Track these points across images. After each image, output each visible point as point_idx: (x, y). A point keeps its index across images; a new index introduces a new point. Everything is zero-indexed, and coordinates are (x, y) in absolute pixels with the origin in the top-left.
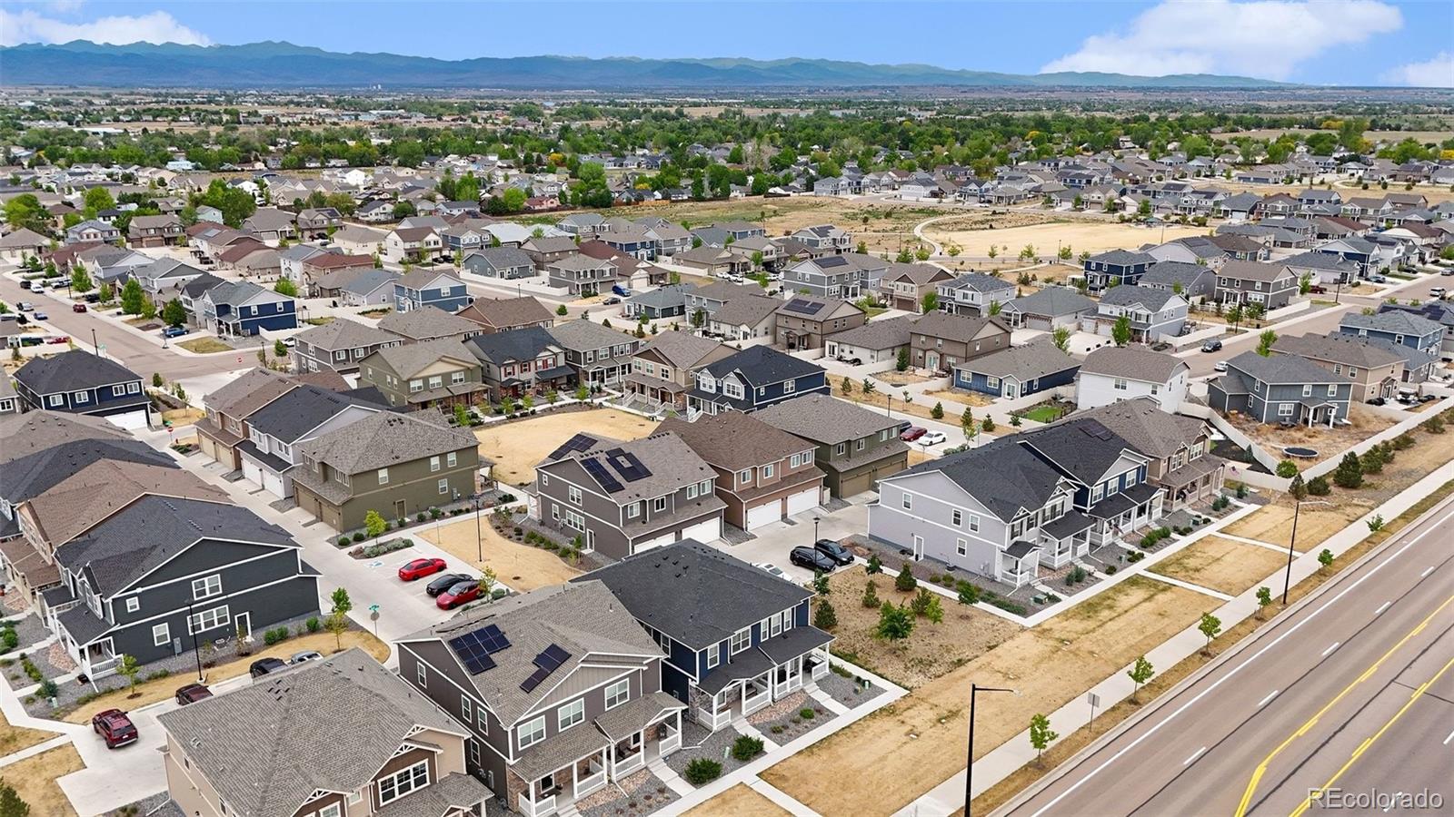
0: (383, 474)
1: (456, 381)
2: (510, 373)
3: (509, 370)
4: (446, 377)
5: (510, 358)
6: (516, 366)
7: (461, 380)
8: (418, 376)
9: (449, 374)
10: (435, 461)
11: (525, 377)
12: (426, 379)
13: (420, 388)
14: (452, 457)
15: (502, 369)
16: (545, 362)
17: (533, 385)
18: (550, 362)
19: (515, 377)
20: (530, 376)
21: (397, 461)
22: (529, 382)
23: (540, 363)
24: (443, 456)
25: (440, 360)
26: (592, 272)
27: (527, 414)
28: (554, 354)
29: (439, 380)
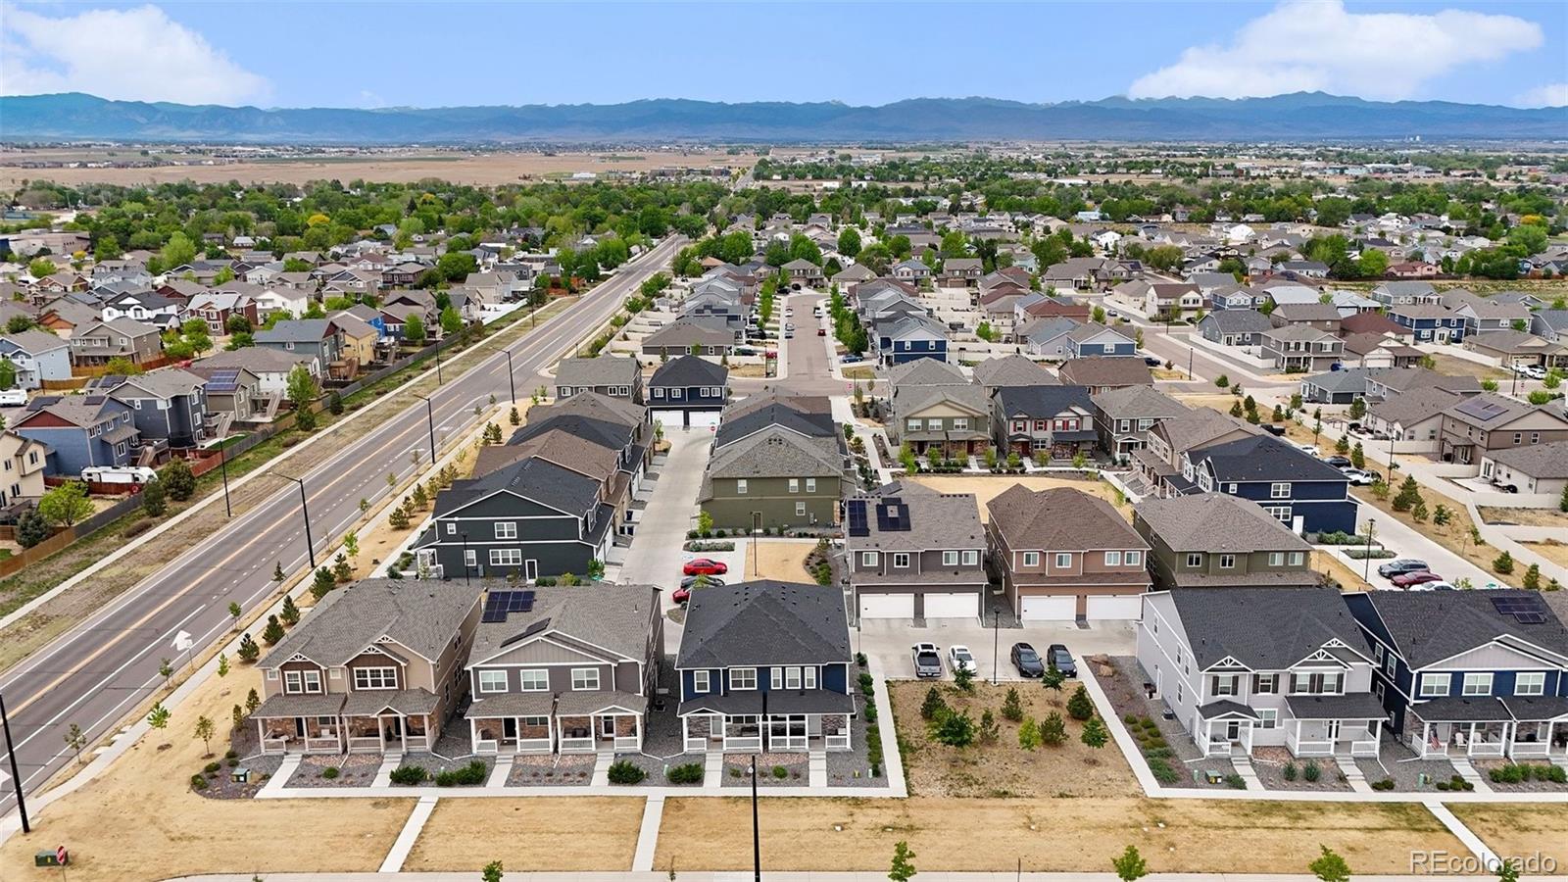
0: (743, 484)
1: (958, 427)
2: (1020, 429)
3: (1020, 424)
4: (948, 422)
5: (1021, 413)
6: (1028, 423)
7: (964, 427)
8: (919, 415)
9: (952, 419)
10: (794, 483)
11: (1038, 435)
12: (925, 420)
13: (918, 427)
14: (811, 483)
15: (1012, 423)
16: (1066, 424)
17: (1048, 445)
18: (1072, 423)
19: (1027, 433)
20: (1045, 435)
21: (756, 475)
22: (1044, 442)
23: (1059, 424)
24: (802, 480)
25: (942, 403)
26: (1307, 345)
27: (1015, 472)
28: (1079, 416)
29: (939, 423)
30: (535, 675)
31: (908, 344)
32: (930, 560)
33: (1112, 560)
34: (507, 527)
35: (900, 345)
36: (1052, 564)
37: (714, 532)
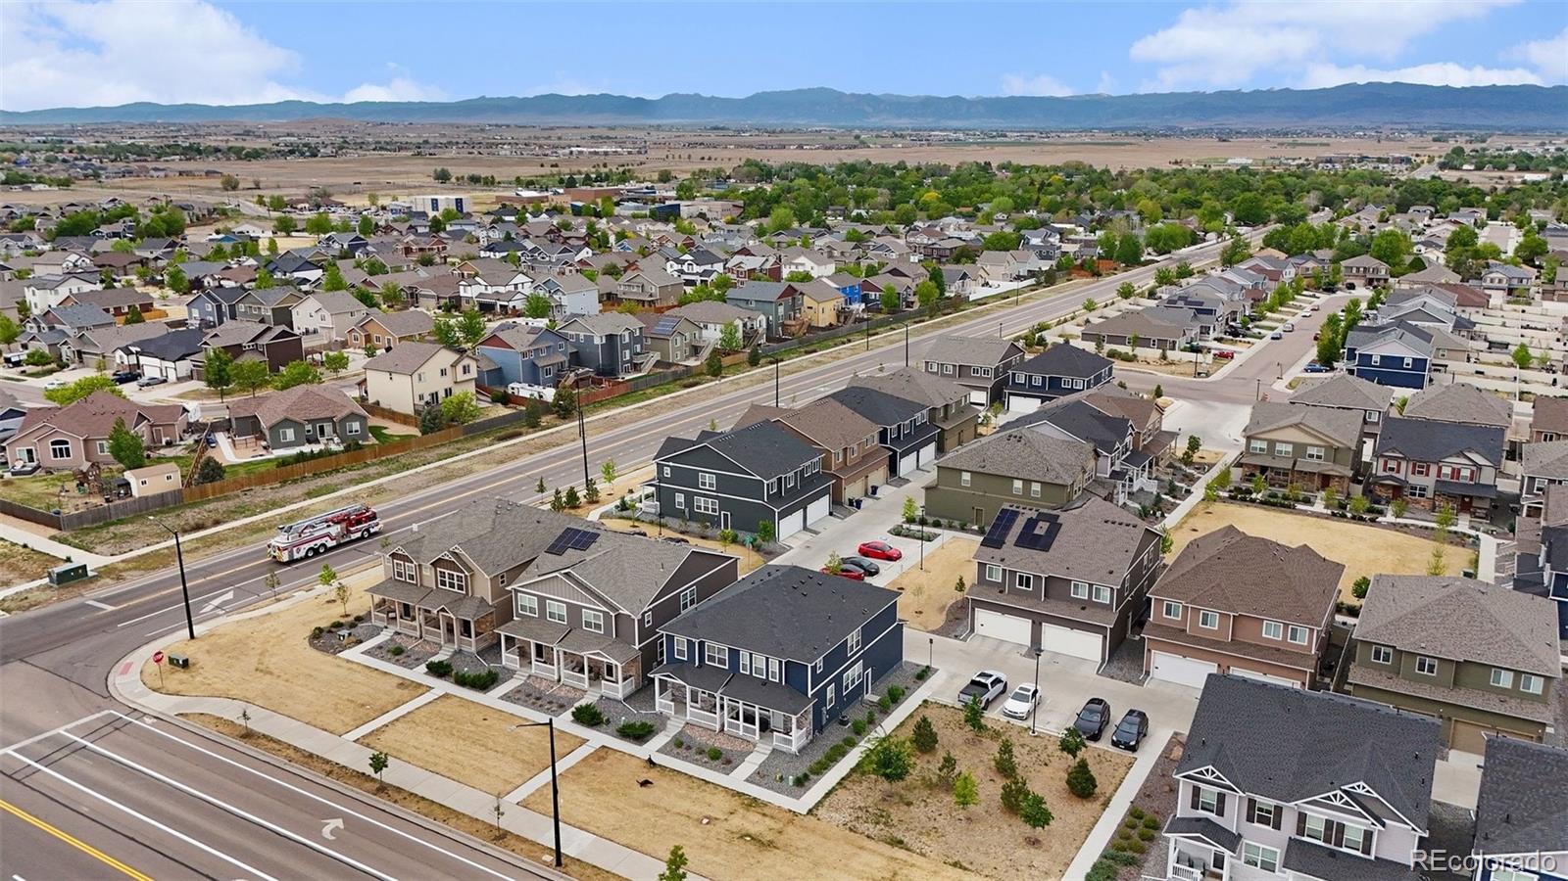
0: (966, 476)
1: (1311, 456)
2: (1392, 469)
3: (1392, 464)
4: (1300, 449)
5: (1393, 450)
6: (1404, 464)
7: (1319, 457)
8: (1264, 436)
9: (1305, 446)
10: (1018, 484)
11: (1416, 480)
12: (1272, 443)
14: (1036, 487)
15: (1381, 461)
16: (1456, 473)
17: (1430, 494)
18: (1466, 473)
19: (1401, 476)
20: (1428, 481)
21: (981, 470)
22: (1424, 490)
23: (1446, 470)
24: (1027, 482)
25: (1296, 426)
27: (1361, 519)
28: (1475, 464)
29: (1290, 448)
30: (557, 608)
31: (1376, 359)
32: (1055, 587)
33: (1271, 632)
34: (708, 478)
35: (1366, 359)
36: (1195, 621)
37: (930, 520)
